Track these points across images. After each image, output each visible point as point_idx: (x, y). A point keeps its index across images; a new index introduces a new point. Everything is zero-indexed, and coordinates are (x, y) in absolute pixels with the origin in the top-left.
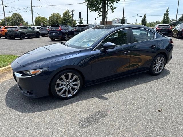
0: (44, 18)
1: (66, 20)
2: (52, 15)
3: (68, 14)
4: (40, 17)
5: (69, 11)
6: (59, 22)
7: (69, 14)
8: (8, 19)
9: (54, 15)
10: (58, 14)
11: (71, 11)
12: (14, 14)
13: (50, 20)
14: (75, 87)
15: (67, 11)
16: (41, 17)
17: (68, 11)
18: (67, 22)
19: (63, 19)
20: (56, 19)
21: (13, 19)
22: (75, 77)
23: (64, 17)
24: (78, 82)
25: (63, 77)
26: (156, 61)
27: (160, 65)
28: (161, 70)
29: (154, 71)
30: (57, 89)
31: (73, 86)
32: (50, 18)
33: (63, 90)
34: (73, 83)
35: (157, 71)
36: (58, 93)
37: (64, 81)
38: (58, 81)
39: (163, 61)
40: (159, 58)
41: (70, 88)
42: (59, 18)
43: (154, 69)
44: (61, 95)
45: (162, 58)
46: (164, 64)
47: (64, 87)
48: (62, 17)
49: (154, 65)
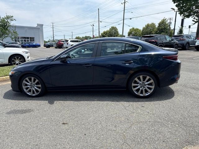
0: (137, 29)
1: (161, 29)
2: (146, 26)
3: (165, 23)
4: (134, 28)
5: (166, 20)
6: (152, 32)
7: (167, 23)
8: (106, 33)
9: (148, 26)
10: (153, 25)
11: (169, 19)
12: (112, 27)
13: (143, 30)
14: (37, 88)
15: (164, 20)
17: (166, 19)
19: (158, 29)
20: (150, 30)
21: (110, 33)
22: (37, 81)
23: (159, 26)
24: (40, 86)
25: (27, 79)
26: (136, 79)
27: (147, 86)
28: (149, 93)
29: (134, 91)
30: (24, 87)
31: (36, 88)
32: (144, 29)
33: (29, 89)
34: (36, 86)
35: (142, 93)
36: (25, 90)
37: (28, 83)
38: (24, 82)
39: (152, 81)
40: (141, 77)
41: (34, 89)
42: (154, 28)
43: (134, 89)
44: (28, 92)
45: (148, 78)
46: (154, 86)
47: (29, 86)
48: (157, 27)
49: (133, 85)
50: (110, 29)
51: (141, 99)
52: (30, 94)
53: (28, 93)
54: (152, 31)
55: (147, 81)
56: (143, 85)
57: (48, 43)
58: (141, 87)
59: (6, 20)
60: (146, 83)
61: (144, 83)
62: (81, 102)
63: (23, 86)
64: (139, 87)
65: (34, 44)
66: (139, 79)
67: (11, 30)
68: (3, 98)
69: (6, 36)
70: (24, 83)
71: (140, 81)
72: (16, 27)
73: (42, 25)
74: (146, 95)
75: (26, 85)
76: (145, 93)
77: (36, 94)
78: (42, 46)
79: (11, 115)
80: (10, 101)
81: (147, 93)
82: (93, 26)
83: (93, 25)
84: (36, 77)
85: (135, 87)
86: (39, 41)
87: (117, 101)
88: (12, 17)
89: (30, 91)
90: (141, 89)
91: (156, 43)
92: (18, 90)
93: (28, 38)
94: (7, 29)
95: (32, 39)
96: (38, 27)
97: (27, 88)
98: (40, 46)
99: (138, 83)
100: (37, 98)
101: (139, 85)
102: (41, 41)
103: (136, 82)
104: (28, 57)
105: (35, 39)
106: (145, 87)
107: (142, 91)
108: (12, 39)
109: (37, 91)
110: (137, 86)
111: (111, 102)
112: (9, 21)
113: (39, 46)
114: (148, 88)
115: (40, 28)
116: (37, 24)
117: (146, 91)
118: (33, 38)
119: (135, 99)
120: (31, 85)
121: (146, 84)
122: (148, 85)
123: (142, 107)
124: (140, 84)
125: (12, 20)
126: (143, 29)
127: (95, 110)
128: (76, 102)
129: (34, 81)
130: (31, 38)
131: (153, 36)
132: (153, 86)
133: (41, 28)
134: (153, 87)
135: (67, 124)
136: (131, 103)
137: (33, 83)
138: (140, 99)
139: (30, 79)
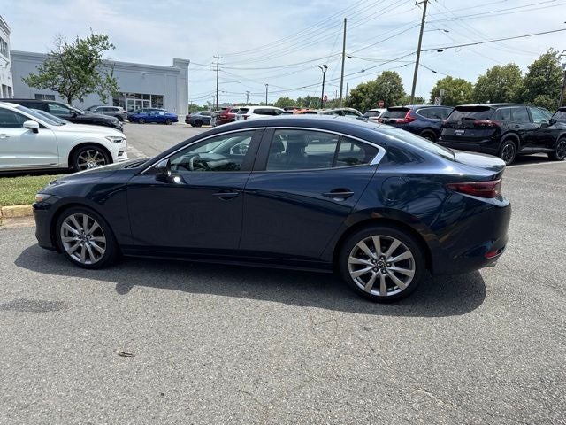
0: (461, 82)
1: (538, 85)
2: (489, 72)
3: (552, 65)
4: (451, 78)
5: (557, 56)
6: (507, 93)
7: (557, 65)
8: (367, 89)
9: (494, 73)
10: (512, 69)
13: (478, 86)
14: (95, 245)
15: (547, 55)
16: (454, 79)
17: (555, 53)
18: (541, 92)
19: (528, 83)
20: (502, 85)
21: (376, 88)
22: (96, 225)
23: (531, 75)
24: (103, 239)
25: (72, 218)
26: (362, 245)
27: (391, 268)
28: (399, 291)
29: (355, 280)
30: (65, 240)
31: (93, 243)
32: (482, 81)
33: (76, 246)
34: (93, 238)
35: (377, 285)
36: (67, 247)
37: (76, 229)
38: (65, 225)
39: (407, 255)
40: (376, 239)
41: (88, 246)
42: (513, 81)
43: (355, 274)
44: (74, 253)
45: (396, 243)
46: (413, 271)
47: (77, 239)
48: (523, 76)
49: (352, 260)
50: (379, 78)
51: (373, 306)
52: (79, 260)
53: (73, 256)
54: (505, 90)
55: (394, 255)
56: (381, 265)
57: (198, 115)
58: (376, 269)
59: (91, 48)
60: (391, 259)
61: (384, 257)
62: (202, 295)
63: (62, 237)
64: (369, 268)
65: (162, 114)
66: (370, 244)
67: (102, 74)
68: (16, 263)
69: (88, 89)
70: (65, 230)
71: (374, 250)
72: (114, 66)
73: (186, 63)
74: (389, 294)
75: (71, 234)
76: (388, 287)
77: (94, 260)
78: (182, 121)
79: (9, 313)
80: (26, 273)
81: (393, 290)
82: (324, 70)
83: (326, 67)
84: (95, 215)
85: (358, 267)
86: (176, 107)
87: (302, 304)
88: (106, 38)
89: (79, 250)
90: (375, 274)
91: (495, 130)
92: (50, 245)
93: (147, 97)
94: (91, 71)
95: (157, 100)
96: (176, 67)
97: (72, 243)
98: (177, 121)
99: (367, 257)
100: (94, 272)
101: (368, 262)
102: (181, 105)
103: (360, 254)
104: (120, 153)
105: (166, 101)
106: (386, 272)
107: (378, 280)
108: (104, 97)
109: (96, 253)
110: (364, 266)
111: (281, 304)
112: (97, 50)
113: (175, 120)
114: (396, 273)
115: (180, 69)
116: (175, 59)
117: (390, 283)
118: (161, 97)
119: (357, 302)
120: (82, 236)
121: (390, 263)
122: (397, 264)
123: (365, 329)
124: (373, 259)
125: (105, 48)
126: (479, 82)
127: (225, 324)
128: (187, 295)
129: (90, 227)
130: (154, 97)
131: (487, 108)
132: (411, 269)
133: (182, 72)
134: (411, 273)
135: (131, 355)
136: (338, 314)
137: (87, 231)
138: (371, 304)
139: (80, 220)
